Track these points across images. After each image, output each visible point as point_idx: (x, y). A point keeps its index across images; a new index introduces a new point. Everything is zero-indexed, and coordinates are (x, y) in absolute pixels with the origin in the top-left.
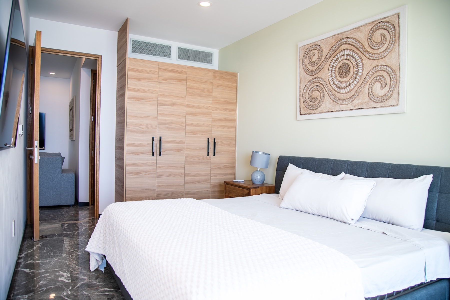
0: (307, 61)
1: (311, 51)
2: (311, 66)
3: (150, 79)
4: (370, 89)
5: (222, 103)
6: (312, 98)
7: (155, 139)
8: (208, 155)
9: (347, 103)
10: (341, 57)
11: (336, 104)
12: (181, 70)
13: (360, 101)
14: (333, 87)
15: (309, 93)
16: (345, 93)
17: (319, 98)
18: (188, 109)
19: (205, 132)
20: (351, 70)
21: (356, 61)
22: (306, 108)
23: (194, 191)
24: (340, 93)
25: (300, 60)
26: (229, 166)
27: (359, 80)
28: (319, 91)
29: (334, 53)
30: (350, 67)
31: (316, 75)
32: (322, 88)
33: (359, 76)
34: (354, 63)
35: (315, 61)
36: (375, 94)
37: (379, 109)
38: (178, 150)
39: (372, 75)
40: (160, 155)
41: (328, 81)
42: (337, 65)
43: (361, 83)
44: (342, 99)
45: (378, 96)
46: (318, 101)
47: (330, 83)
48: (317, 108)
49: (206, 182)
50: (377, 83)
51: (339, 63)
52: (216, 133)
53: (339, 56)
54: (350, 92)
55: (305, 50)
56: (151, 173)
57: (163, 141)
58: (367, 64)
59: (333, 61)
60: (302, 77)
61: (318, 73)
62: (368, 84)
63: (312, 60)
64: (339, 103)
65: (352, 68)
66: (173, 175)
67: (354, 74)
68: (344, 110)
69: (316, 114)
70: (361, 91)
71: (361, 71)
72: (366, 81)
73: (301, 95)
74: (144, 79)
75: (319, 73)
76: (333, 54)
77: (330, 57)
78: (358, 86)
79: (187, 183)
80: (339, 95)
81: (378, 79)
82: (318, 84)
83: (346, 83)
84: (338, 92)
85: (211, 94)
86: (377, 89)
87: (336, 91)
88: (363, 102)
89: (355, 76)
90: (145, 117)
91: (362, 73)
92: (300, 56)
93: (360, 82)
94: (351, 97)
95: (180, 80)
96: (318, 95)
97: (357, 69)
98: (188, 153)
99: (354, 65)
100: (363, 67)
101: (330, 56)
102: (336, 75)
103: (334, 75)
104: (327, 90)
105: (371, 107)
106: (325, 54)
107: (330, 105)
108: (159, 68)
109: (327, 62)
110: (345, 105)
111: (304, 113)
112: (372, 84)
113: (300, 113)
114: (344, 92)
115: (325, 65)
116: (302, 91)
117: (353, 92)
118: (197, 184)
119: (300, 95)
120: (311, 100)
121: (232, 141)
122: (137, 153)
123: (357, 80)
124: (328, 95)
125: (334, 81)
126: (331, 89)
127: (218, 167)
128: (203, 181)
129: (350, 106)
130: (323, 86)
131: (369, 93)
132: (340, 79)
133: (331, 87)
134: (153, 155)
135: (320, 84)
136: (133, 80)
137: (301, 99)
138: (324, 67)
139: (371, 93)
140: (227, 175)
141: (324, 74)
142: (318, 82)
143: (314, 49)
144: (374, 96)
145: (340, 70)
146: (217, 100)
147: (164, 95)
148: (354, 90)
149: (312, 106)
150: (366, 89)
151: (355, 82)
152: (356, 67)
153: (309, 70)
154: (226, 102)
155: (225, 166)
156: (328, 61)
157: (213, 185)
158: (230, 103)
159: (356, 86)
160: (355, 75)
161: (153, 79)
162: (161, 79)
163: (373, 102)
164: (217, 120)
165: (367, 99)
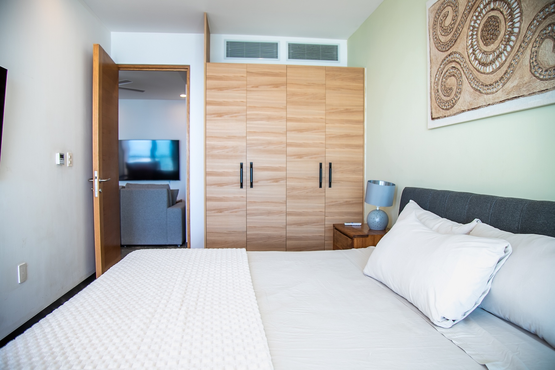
0: (438, 29)
1: (443, 9)
2: (444, 35)
3: (235, 88)
4: (535, 55)
5: (341, 112)
6: (446, 89)
7: (244, 165)
8: (321, 186)
9: (495, 90)
10: (485, 7)
11: (479, 94)
12: (277, 71)
13: (515, 83)
14: (475, 66)
15: (442, 82)
16: (493, 72)
17: (455, 88)
18: (290, 124)
19: (315, 154)
20: (502, 26)
21: (509, 8)
22: (439, 108)
23: (301, 235)
24: (484, 73)
25: (429, 30)
26: (354, 202)
27: (514, 42)
28: (456, 75)
29: (475, 3)
30: (500, 21)
31: (451, 49)
32: (458, 70)
33: (514, 34)
34: (507, 11)
35: (449, 25)
36: (542, 63)
37: (551, 92)
38: (276, 180)
39: (538, 27)
40: (252, 186)
41: (467, 55)
42: (480, 23)
43: (517, 48)
44: (487, 84)
45: (548, 67)
46: (454, 93)
47: (469, 59)
48: (452, 105)
49: (319, 224)
50: (546, 40)
51: (482, 20)
52: (332, 156)
53: (482, 6)
54: (499, 68)
55: (435, 12)
56: (240, 210)
57: (254, 168)
58: (528, 7)
59: (475, 18)
60: (433, 58)
61: (453, 45)
62: (530, 45)
63: (444, 25)
64: (483, 92)
65: (503, 22)
66: (269, 213)
67: (506, 34)
68: (491, 103)
69: (451, 116)
70: (518, 63)
71: (517, 25)
72: (527, 41)
73: (433, 87)
74: (227, 88)
75: (455, 46)
76: (473, 6)
77: (469, 12)
78: (512, 54)
79: (291, 225)
80: (483, 76)
81: (548, 32)
82: (453, 64)
83: (494, 53)
84: (482, 73)
85: (324, 101)
86: (547, 52)
87: (478, 71)
88: (521, 83)
89: (507, 36)
90: (230, 138)
91: (519, 28)
92: (430, 22)
93: (517, 46)
94: (502, 78)
95: (276, 85)
96: (454, 82)
97: (511, 23)
98: (290, 183)
99: (506, 17)
100: (521, 16)
101: (469, 10)
102: (478, 42)
103: (475, 43)
104: (466, 72)
105: (535, 91)
106: (461, 9)
107: (470, 97)
108: (247, 72)
109: (465, 23)
110: (493, 93)
111: (436, 117)
112: (537, 45)
113: (432, 117)
114: (491, 70)
115: (463, 28)
116: (433, 80)
117: (504, 68)
118: (305, 226)
119: (431, 87)
120: (444, 93)
121: (359, 166)
122: (220, 185)
123: (511, 43)
124: (467, 80)
125: (476, 53)
126: (472, 69)
127: (336, 203)
128: (314, 223)
129: (501, 95)
130: (461, 65)
131: (532, 65)
132: (485, 48)
133: (472, 64)
134: (242, 186)
135: (457, 63)
136: (213, 90)
137: (433, 93)
138: (461, 32)
139: (535, 63)
140: (351, 215)
141: (461, 46)
142: (454, 61)
143: (447, 6)
144: (540, 68)
145: (484, 32)
146: (333, 109)
147: (255, 107)
148: (507, 64)
149: (445, 102)
150: (525, 58)
151: (509, 49)
152: (509, 19)
153: (441, 43)
154: (348, 111)
155: (346, 201)
156: (466, 21)
157: (328, 228)
158: (353, 112)
159: (510, 55)
160: (508, 34)
161: (239, 87)
162: (250, 86)
163: (539, 80)
164: (333, 137)
165: (527, 76)
